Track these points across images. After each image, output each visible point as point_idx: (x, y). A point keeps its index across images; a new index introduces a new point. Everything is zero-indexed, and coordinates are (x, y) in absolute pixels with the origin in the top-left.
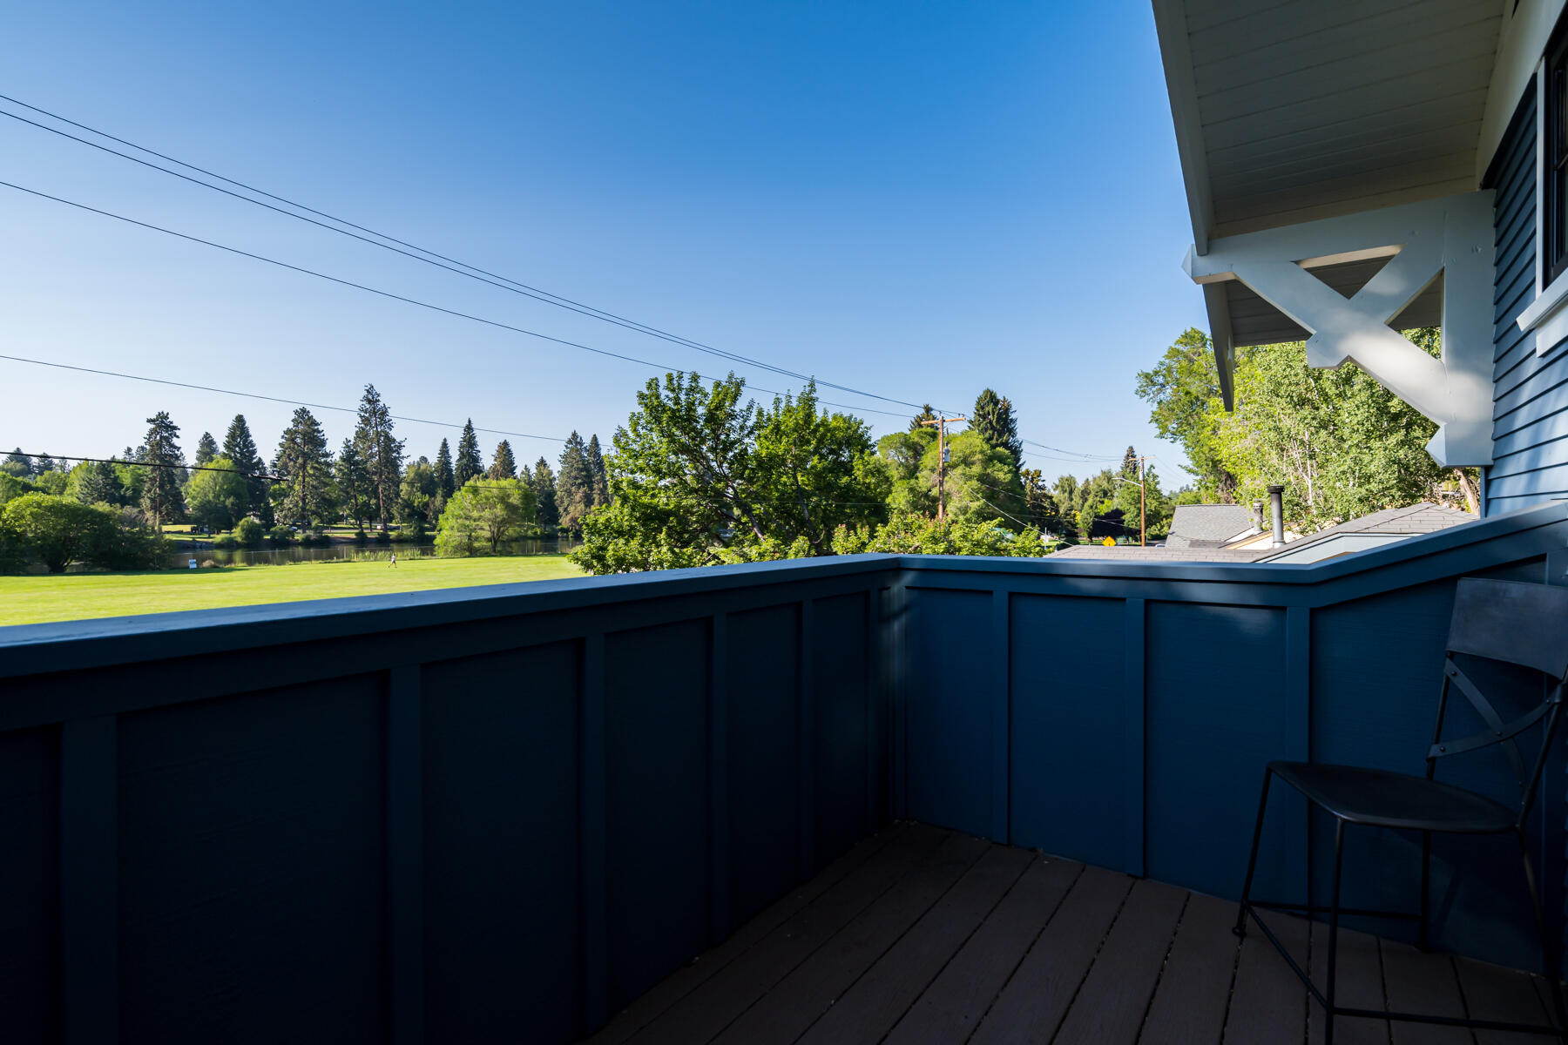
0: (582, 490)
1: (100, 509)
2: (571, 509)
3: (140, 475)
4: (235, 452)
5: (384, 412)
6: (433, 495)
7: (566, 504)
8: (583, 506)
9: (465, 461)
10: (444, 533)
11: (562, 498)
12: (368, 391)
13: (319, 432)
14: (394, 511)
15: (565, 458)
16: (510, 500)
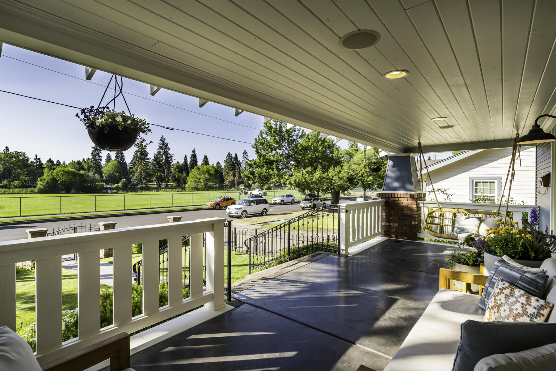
0: (232, 171)
1: (82, 173)
2: (228, 178)
3: (90, 165)
4: (118, 159)
5: (167, 145)
6: (182, 173)
7: (226, 177)
8: (232, 177)
9: (192, 162)
10: (189, 183)
11: (225, 174)
12: (162, 138)
13: (146, 151)
14: (170, 178)
15: (226, 162)
16: (211, 172)
